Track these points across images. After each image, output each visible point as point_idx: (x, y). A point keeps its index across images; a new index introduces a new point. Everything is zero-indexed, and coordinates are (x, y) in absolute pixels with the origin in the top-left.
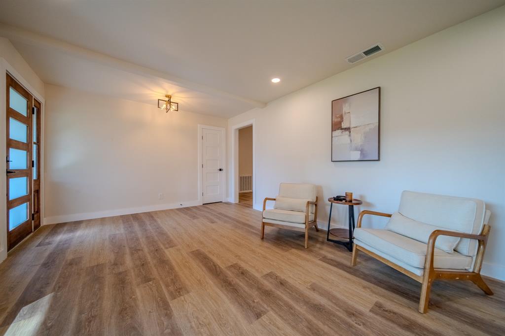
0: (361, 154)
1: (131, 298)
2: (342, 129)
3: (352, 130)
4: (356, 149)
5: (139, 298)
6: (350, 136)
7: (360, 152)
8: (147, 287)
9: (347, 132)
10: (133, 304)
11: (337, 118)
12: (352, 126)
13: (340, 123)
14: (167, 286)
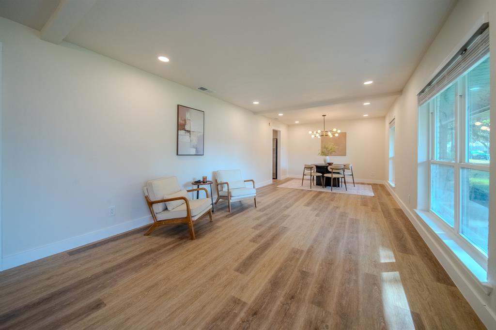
0: (196, 150)
1: (323, 268)
2: (185, 130)
3: (191, 133)
4: (194, 147)
5: (318, 265)
6: (190, 137)
7: (195, 149)
8: (309, 268)
9: (189, 134)
10: (324, 263)
11: (182, 120)
12: (191, 130)
13: (184, 125)
14: (298, 259)
